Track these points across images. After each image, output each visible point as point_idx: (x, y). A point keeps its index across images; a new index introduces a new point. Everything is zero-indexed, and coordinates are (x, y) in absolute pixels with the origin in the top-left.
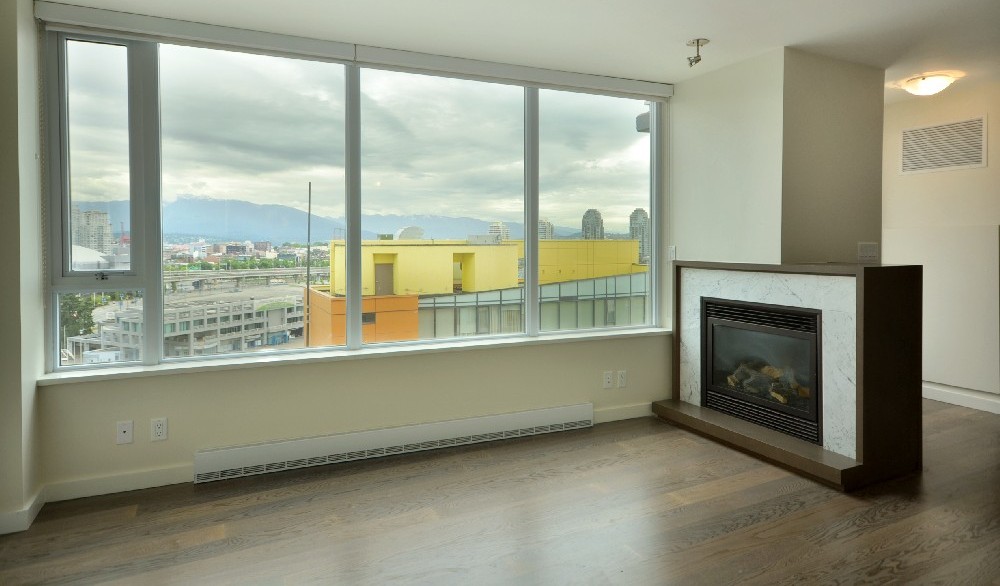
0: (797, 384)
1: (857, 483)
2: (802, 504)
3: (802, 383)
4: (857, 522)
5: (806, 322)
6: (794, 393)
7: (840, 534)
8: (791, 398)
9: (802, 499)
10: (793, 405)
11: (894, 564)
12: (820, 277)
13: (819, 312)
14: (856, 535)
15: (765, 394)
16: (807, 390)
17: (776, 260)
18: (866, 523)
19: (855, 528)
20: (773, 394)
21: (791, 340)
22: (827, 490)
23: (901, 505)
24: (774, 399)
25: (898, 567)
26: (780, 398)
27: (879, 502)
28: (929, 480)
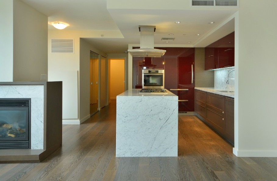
0: (20, 128)
1: (44, 157)
2: (25, 173)
3: (21, 127)
4: (46, 170)
5: (25, 103)
6: (19, 132)
7: (41, 177)
8: (17, 135)
9: (25, 171)
10: (18, 137)
11: (60, 178)
12: (30, 86)
13: (30, 99)
14: (46, 175)
15: (5, 136)
16: (24, 130)
17: (11, 80)
18: (49, 169)
19: (46, 172)
20: (9, 135)
21: (17, 111)
22: (34, 164)
23: (59, 159)
24: (10, 137)
25: (61, 178)
26: (13, 136)
27: (52, 161)
28: (64, 148)
